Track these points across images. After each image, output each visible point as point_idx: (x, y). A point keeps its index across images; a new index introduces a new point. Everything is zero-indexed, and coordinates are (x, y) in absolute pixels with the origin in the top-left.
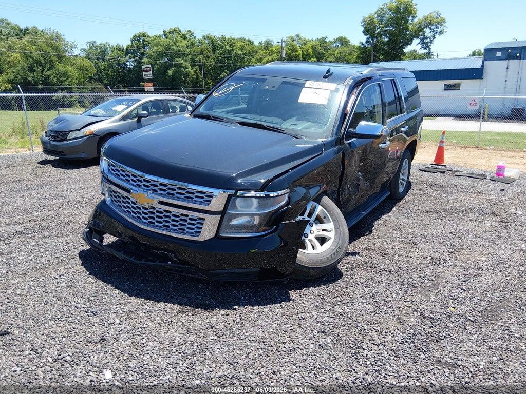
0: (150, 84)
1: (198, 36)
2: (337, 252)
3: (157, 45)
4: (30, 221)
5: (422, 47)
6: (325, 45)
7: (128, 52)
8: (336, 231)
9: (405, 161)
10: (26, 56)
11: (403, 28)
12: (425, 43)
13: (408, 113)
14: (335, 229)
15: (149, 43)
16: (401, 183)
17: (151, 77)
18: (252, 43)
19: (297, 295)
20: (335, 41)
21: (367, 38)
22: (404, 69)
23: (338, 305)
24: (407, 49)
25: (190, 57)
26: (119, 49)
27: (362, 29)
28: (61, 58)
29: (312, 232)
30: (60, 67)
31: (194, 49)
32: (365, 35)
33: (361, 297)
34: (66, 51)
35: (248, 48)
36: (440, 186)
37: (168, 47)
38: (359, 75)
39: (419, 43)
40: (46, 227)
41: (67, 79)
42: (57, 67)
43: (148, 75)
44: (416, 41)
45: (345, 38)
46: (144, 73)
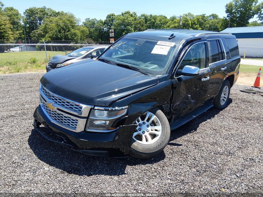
0: (113, 39)
1: (139, 15)
2: (161, 144)
3: (118, 19)
4: (21, 109)
5: (259, 19)
6: (204, 18)
7: (105, 23)
8: (162, 131)
9: (225, 87)
10: (58, 25)
11: (249, 9)
12: (261, 17)
13: (227, 59)
14: (162, 130)
15: (115, 19)
16: (223, 100)
17: (113, 36)
18: (166, 18)
19: (131, 169)
20: (210, 16)
21: (228, 15)
22: (228, 33)
23: (153, 178)
24: (251, 21)
25: (134, 25)
26: (101, 22)
27: (225, 9)
28: (73, 27)
29: (148, 131)
30: (73, 31)
31: (136, 21)
32: (227, 13)
33: (169, 174)
34: (76, 23)
35: (163, 21)
36: (249, 102)
37: (123, 21)
38: (192, 37)
39: (257, 17)
40: (26, 113)
41: (76, 36)
42: (71, 31)
43: (112, 35)
44: (256, 16)
45: (215, 14)
46: (110, 34)
